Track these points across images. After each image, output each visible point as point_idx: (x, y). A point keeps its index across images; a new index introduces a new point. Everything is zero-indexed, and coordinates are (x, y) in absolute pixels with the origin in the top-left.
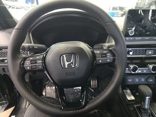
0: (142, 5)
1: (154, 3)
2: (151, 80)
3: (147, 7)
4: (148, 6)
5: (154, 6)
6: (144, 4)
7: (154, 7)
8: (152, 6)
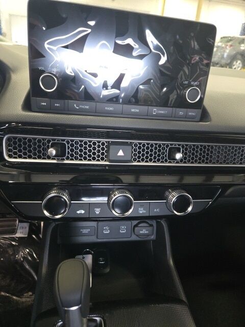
0: (219, 58)
1: (239, 57)
2: (144, 231)
3: (227, 63)
4: (229, 61)
5: (239, 62)
6: (221, 56)
7: (239, 64)
8: (237, 62)
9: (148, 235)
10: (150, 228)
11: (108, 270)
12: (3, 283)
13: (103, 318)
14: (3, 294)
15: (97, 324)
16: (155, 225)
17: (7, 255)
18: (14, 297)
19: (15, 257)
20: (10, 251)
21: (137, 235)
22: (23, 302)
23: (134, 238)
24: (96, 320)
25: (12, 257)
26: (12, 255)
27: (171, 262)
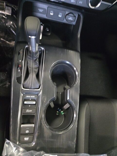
9: (72, 21)
10: (74, 18)
11: (49, 34)
12: (1, 35)
13: (45, 48)
14: (2, 39)
15: (42, 50)
16: (77, 17)
17: (2, 23)
18: (7, 42)
19: (6, 24)
20: (3, 21)
21: (67, 20)
22: (11, 45)
23: (65, 21)
24: (42, 49)
25: (4, 24)
26: (4, 23)
27: (79, 36)
